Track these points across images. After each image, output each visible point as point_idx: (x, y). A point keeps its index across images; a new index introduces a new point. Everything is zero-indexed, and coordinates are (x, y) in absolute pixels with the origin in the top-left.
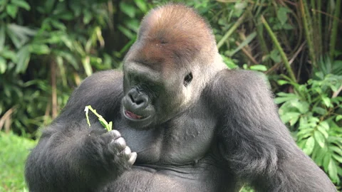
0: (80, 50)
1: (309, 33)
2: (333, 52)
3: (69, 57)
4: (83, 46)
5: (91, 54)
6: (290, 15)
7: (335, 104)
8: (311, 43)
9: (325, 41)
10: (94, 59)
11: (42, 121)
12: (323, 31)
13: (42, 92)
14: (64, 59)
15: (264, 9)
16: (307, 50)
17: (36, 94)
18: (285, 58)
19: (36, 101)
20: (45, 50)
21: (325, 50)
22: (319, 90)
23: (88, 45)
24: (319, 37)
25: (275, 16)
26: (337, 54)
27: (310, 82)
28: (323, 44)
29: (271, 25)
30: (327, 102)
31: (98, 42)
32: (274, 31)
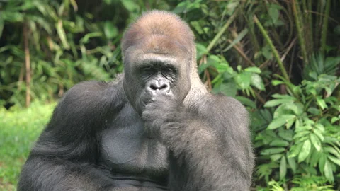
0: (52, 14)
1: (300, 30)
3: (41, 21)
4: (56, 10)
5: (63, 17)
6: (281, 12)
7: (328, 104)
8: (302, 40)
9: (316, 36)
10: (67, 23)
11: (16, 87)
12: (314, 27)
13: (15, 57)
14: (38, 25)
15: (255, 6)
16: (298, 45)
17: (10, 60)
18: (278, 56)
19: (10, 66)
20: (19, 18)
21: (316, 47)
22: (313, 92)
23: (61, 9)
24: (310, 33)
25: (266, 13)
26: (328, 49)
27: (304, 82)
28: (314, 40)
29: (262, 24)
30: (322, 104)
31: (71, 6)
32: (265, 28)
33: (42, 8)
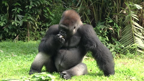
0: (34, 20)
1: (95, 15)
2: (100, 20)
3: (31, 22)
5: (37, 21)
6: (90, 11)
7: (102, 32)
8: (95, 18)
9: (99, 17)
10: (37, 23)
11: (26, 38)
12: (98, 15)
13: (25, 31)
14: (30, 23)
15: (84, 10)
16: (94, 19)
17: (24, 31)
18: (90, 22)
19: (24, 33)
20: (26, 21)
21: (99, 20)
22: (99, 29)
23: (36, 19)
24: (97, 17)
25: (87, 12)
26: (102, 20)
27: (96, 27)
28: (98, 18)
29: (86, 14)
30: (101, 32)
31: (39, 18)
32: (87, 15)
33: (32, 19)
